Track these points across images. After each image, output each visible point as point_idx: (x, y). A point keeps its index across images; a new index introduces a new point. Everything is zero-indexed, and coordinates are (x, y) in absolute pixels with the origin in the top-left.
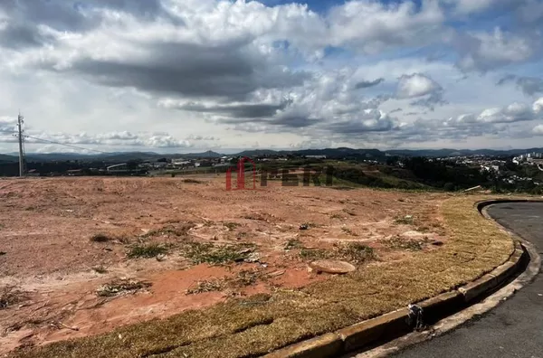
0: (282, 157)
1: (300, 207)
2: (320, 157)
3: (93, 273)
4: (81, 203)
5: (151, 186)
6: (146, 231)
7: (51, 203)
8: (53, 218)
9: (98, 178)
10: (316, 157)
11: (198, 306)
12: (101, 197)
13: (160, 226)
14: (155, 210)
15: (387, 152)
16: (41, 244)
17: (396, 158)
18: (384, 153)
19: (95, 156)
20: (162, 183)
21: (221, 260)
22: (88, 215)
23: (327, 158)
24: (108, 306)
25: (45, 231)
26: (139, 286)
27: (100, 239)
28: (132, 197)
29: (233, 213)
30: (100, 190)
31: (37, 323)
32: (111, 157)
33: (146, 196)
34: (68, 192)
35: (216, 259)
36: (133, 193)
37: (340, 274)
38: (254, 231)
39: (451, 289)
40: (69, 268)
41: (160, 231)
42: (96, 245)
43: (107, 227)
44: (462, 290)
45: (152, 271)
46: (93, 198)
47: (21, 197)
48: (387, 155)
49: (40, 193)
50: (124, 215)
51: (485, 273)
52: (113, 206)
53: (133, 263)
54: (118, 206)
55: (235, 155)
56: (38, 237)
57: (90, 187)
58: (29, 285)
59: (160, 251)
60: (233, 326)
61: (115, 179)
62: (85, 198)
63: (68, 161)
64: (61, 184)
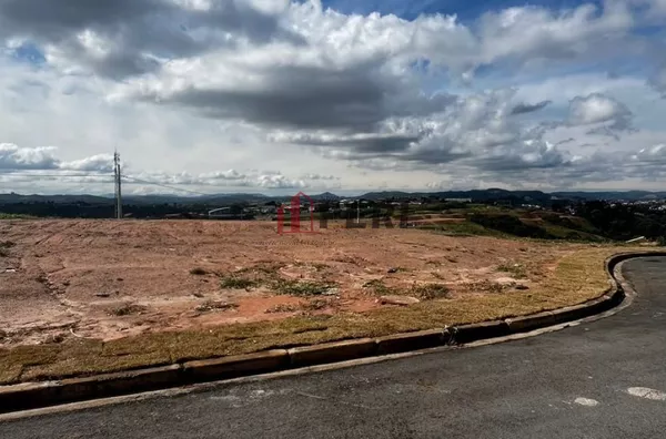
0: (414, 200)
1: (398, 253)
2: (464, 200)
3: (192, 297)
4: (182, 243)
5: (249, 229)
6: (239, 268)
7: (156, 242)
8: (158, 255)
9: (198, 221)
10: (458, 200)
11: (271, 319)
12: (200, 238)
13: (252, 265)
14: (250, 251)
15: (555, 194)
16: (151, 274)
17: (566, 202)
18: (548, 196)
19: (196, 198)
20: (261, 226)
21: (301, 292)
22: (188, 254)
23: (473, 202)
24: (203, 317)
25: (153, 265)
26: (228, 306)
27: (199, 272)
28: (229, 239)
29: (326, 256)
30: (200, 232)
31: (152, 322)
32: (213, 200)
33: (243, 239)
34: (171, 233)
35: (298, 292)
36: (231, 235)
37: (401, 305)
38: (341, 272)
39: (497, 319)
40: (173, 292)
41: (252, 269)
42: (195, 277)
43: (204, 263)
44: (508, 321)
45: (240, 298)
46: (194, 239)
47: (129, 236)
48: (553, 198)
49: (145, 234)
50: (222, 254)
51: (543, 310)
52: (211, 247)
53: (225, 292)
54: (216, 246)
55: (358, 198)
56: (147, 269)
57: (191, 229)
58: (144, 302)
59: (249, 284)
60: (294, 330)
61: (214, 222)
62: (186, 239)
63: (166, 204)
64: (165, 226)
